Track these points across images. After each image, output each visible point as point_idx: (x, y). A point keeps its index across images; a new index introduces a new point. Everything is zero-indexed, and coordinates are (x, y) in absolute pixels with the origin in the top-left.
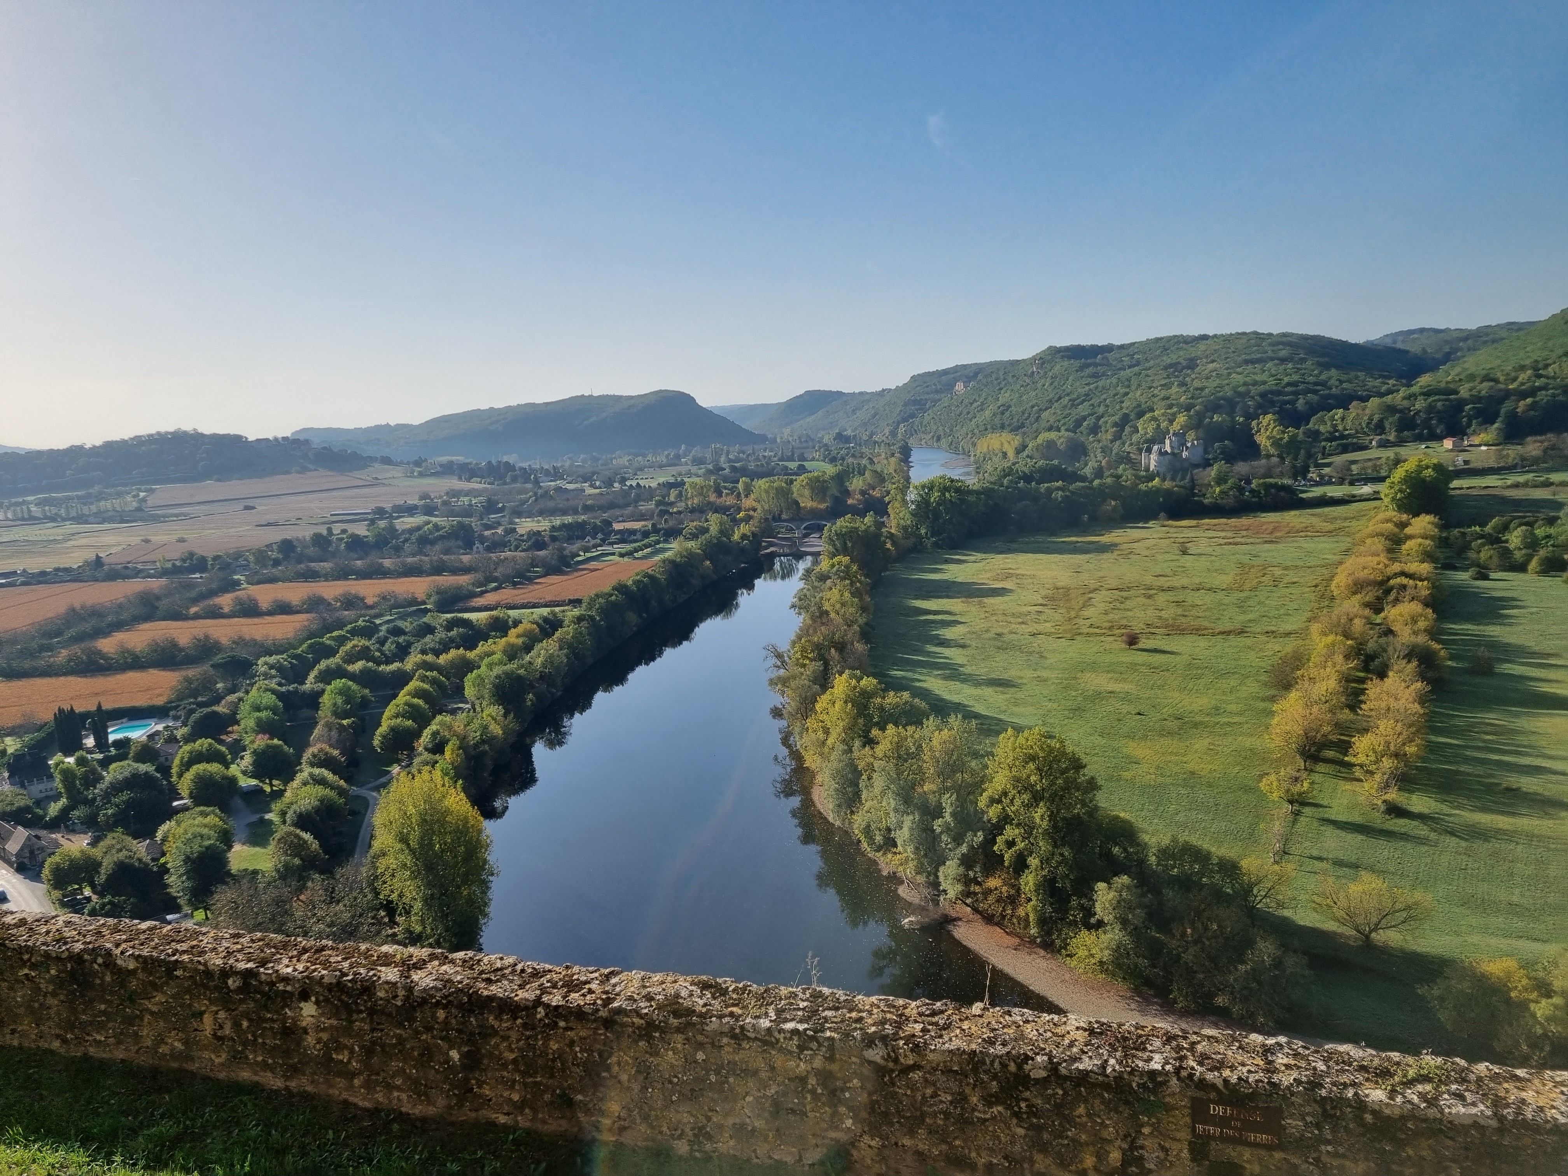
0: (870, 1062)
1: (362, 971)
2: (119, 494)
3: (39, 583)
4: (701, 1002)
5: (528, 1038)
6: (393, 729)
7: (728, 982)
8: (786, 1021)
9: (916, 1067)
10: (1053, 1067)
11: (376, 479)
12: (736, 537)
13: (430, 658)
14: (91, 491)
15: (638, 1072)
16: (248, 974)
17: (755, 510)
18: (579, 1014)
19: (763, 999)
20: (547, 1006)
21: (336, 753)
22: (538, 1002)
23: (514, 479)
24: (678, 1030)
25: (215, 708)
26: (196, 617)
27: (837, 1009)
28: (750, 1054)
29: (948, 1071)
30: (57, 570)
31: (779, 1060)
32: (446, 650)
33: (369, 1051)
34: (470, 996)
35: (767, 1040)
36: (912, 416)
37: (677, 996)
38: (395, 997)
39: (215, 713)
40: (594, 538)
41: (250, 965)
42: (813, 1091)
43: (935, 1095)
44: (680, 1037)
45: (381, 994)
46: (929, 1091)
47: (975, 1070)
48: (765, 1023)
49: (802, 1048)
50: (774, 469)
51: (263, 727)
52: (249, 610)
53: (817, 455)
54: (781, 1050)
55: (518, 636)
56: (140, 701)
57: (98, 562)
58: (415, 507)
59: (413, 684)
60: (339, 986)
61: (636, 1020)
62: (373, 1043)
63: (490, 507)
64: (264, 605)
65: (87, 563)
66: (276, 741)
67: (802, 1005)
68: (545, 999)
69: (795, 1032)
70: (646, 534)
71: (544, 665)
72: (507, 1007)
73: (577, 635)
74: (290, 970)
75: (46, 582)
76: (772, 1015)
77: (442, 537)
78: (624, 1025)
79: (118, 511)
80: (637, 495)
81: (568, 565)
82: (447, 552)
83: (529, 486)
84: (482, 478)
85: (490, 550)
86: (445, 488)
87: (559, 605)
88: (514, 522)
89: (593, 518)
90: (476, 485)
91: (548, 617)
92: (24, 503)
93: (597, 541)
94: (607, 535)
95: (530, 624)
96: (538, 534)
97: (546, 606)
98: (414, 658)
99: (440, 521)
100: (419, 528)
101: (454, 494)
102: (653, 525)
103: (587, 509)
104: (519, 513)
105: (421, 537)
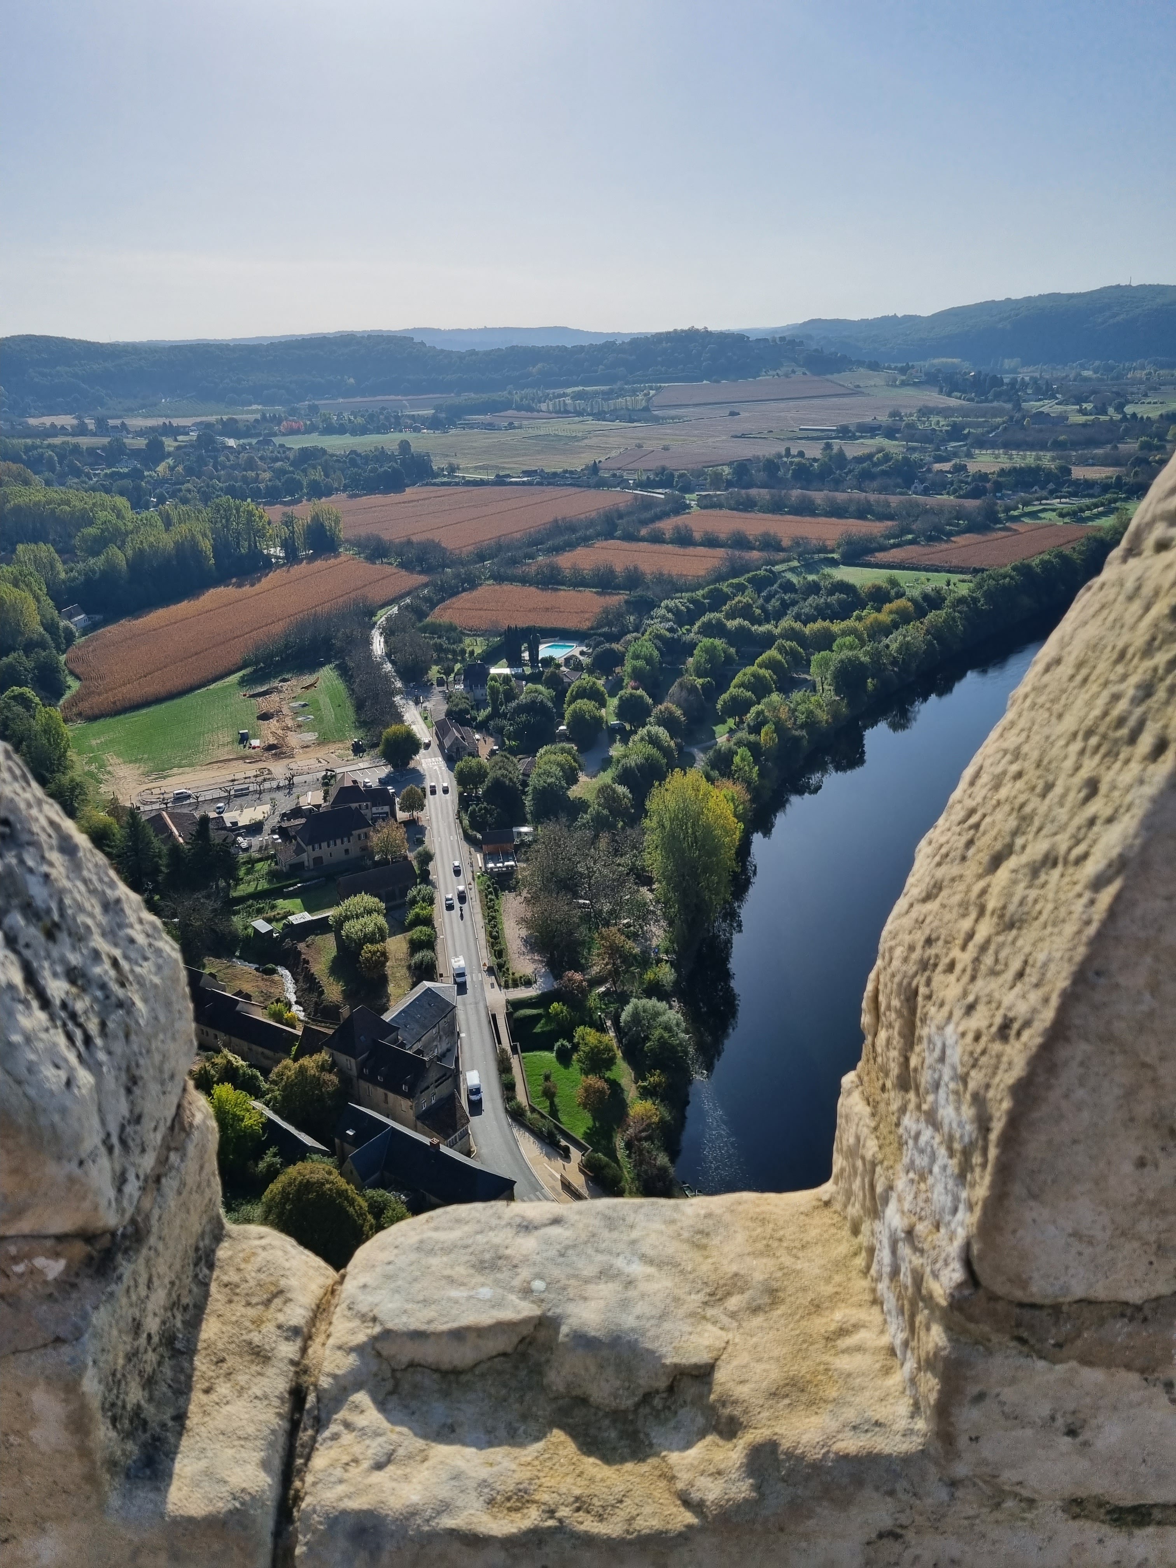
2: (634, 392)
3: (549, 484)
6: (734, 699)
11: (858, 386)
13: (798, 625)
14: (614, 386)
21: (678, 712)
23: (997, 396)
25: (615, 646)
26: (643, 539)
30: (566, 471)
32: (814, 620)
39: (612, 651)
40: (1044, 487)
51: (637, 675)
52: (684, 539)
55: (891, 612)
56: (571, 623)
57: (595, 468)
58: (879, 428)
59: (772, 653)
63: (956, 432)
64: (697, 536)
65: (587, 468)
66: (640, 692)
70: (1106, 487)
71: (899, 650)
73: (950, 622)
75: (553, 485)
77: (884, 473)
79: (628, 410)
80: (1127, 430)
81: (998, 521)
82: (882, 490)
83: (1009, 406)
84: (964, 391)
85: (926, 492)
86: (921, 404)
87: (961, 573)
88: (969, 455)
89: (1053, 459)
90: (953, 402)
91: (932, 594)
92: (565, 395)
93: (1045, 493)
94: (1060, 484)
95: (909, 600)
96: (983, 477)
97: (949, 571)
98: (787, 622)
99: (895, 447)
100: (870, 457)
101: (925, 412)
102: (1119, 478)
103: (1058, 445)
104: (982, 443)
105: (863, 469)
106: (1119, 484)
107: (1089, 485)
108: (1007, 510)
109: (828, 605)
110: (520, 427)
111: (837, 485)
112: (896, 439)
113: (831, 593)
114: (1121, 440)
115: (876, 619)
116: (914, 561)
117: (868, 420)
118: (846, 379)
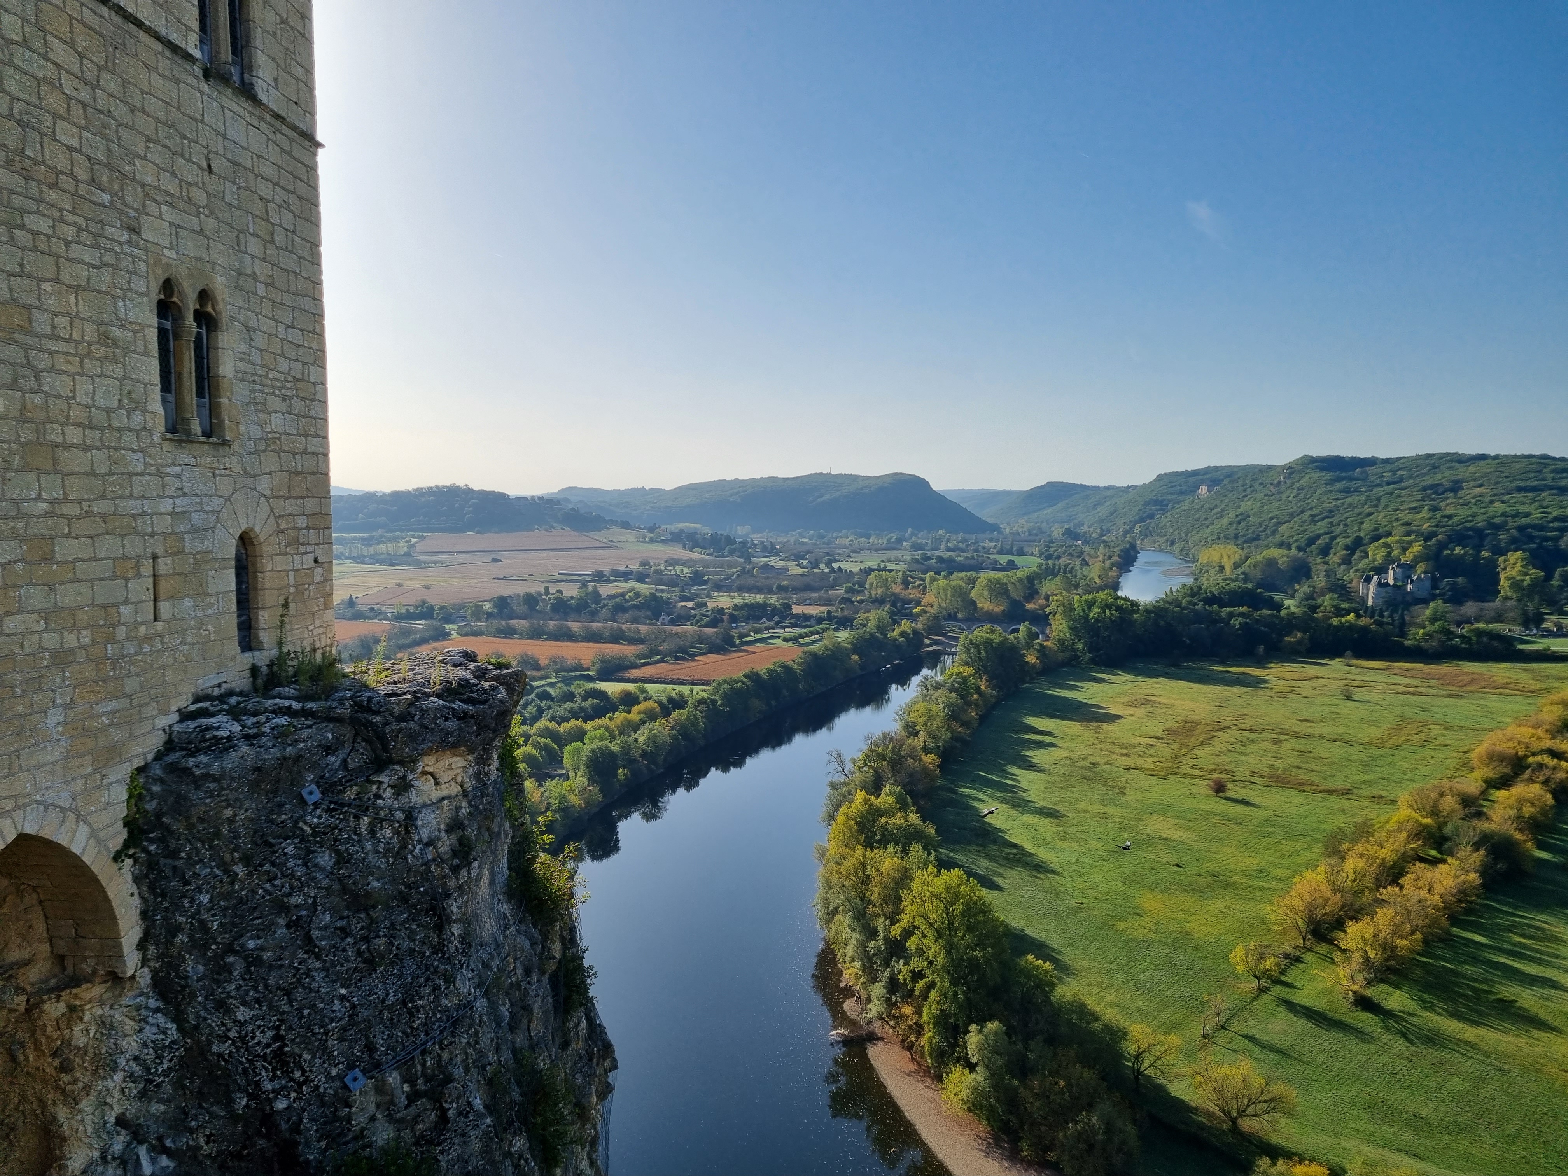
11: (613, 541)
13: (552, 725)
23: (732, 552)
32: (571, 719)
40: (770, 620)
55: (639, 713)
58: (632, 573)
63: (697, 579)
70: (819, 621)
71: (646, 743)
73: (691, 718)
77: (635, 607)
79: (389, 554)
80: (835, 579)
81: (733, 645)
82: (635, 621)
83: (741, 560)
84: (704, 548)
85: (673, 622)
86: (667, 556)
87: (703, 685)
88: (709, 596)
89: (779, 600)
90: (695, 555)
91: (676, 697)
93: (772, 623)
94: (783, 618)
95: (655, 701)
96: (721, 611)
97: (693, 684)
98: (541, 724)
99: (644, 589)
100: (623, 595)
101: (672, 562)
102: (829, 612)
103: (781, 589)
104: (719, 587)
105: (617, 604)
106: (830, 617)
107: (807, 617)
108: (741, 636)
109: (582, 709)
111: (593, 615)
112: (646, 583)
113: (585, 699)
114: (832, 586)
115: (626, 719)
116: (662, 676)
117: (622, 568)
118: (601, 536)
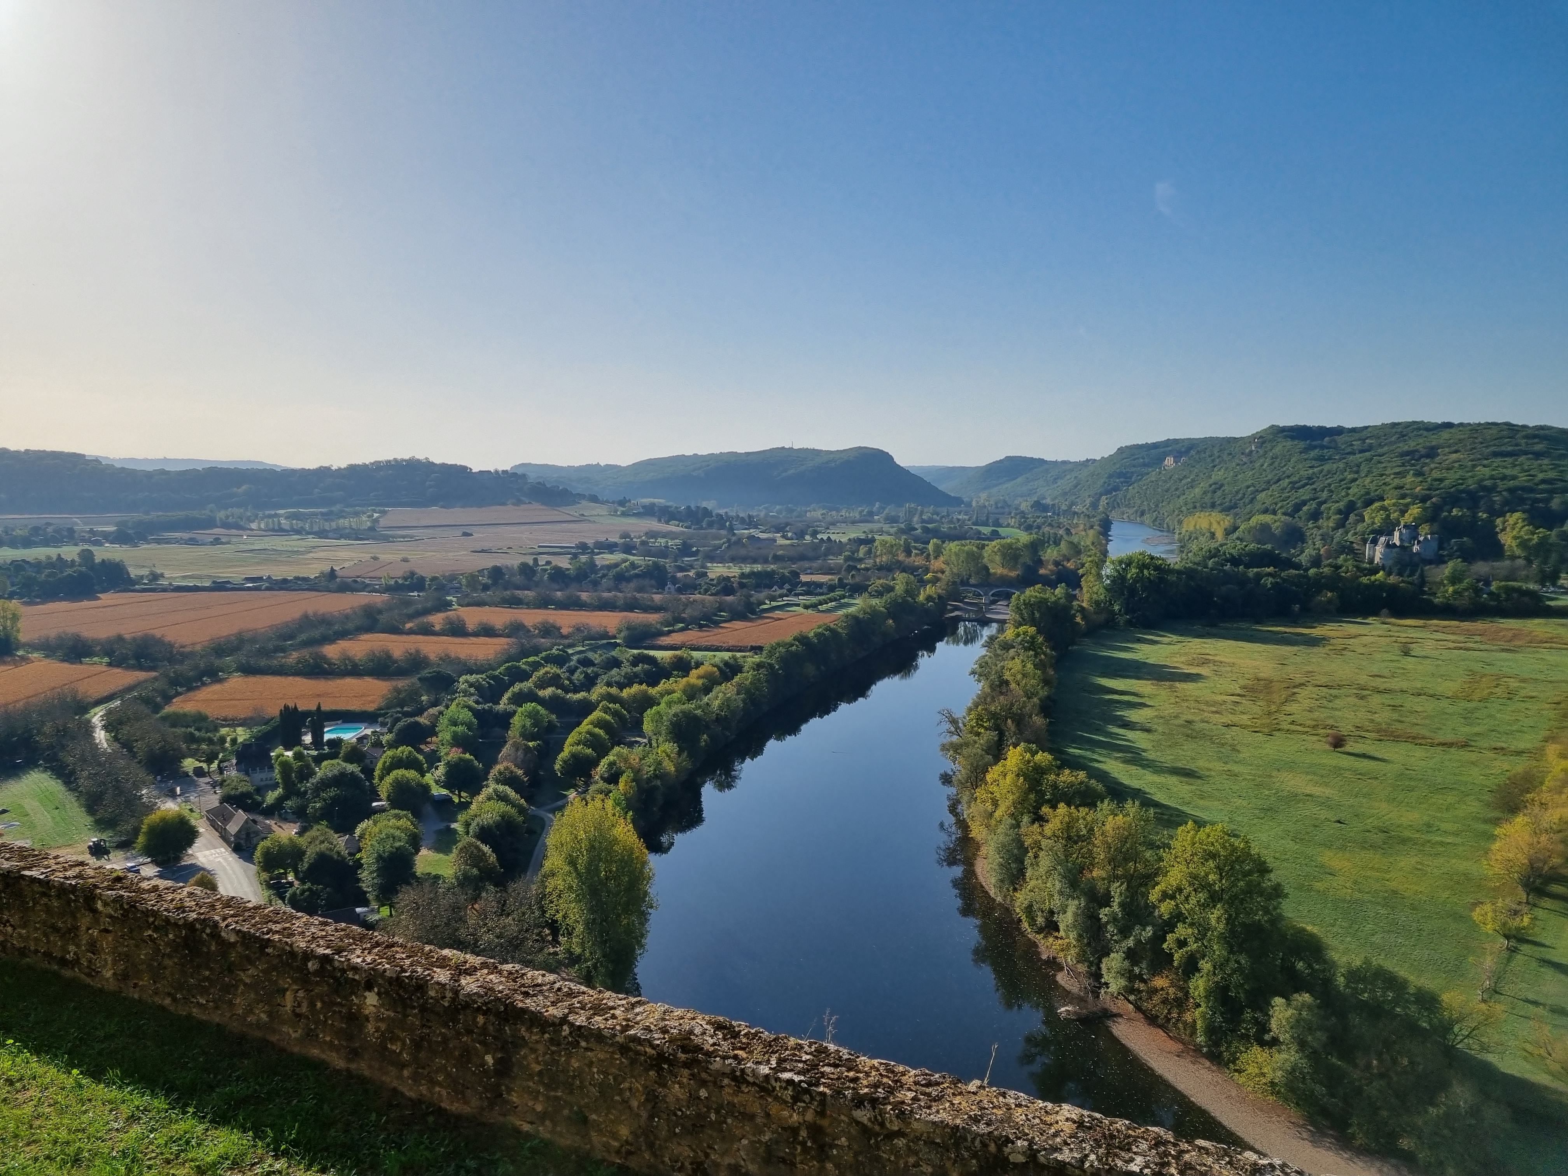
0: (858, 1123)
1: (419, 969)
2: (357, 514)
3: (281, 589)
4: (711, 1041)
5: (553, 1053)
6: (574, 756)
7: (742, 1026)
8: (785, 1070)
9: (900, 1134)
10: (1032, 1153)
11: (583, 515)
12: (921, 598)
13: (614, 690)
14: (333, 509)
15: (647, 1100)
16: (326, 959)
17: (943, 572)
18: (598, 1036)
19: (770, 1047)
20: (571, 1025)
21: (520, 772)
22: (564, 1020)
23: (710, 525)
24: (687, 1065)
25: (418, 719)
26: (411, 632)
27: (836, 1066)
28: (747, 1098)
29: (930, 1143)
30: (297, 578)
31: (774, 1108)
32: (630, 684)
33: (417, 1045)
34: (506, 1006)
35: (765, 1087)
36: (1116, 489)
37: (691, 1032)
38: (444, 997)
39: (417, 724)
40: (781, 588)
41: (328, 951)
42: (803, 1144)
43: (916, 1165)
44: (686, 1072)
45: (432, 993)
46: (912, 1160)
47: (957, 1145)
48: (764, 1070)
49: (796, 1099)
50: (967, 533)
51: (458, 741)
52: (457, 630)
53: (1012, 522)
54: (776, 1098)
55: (699, 677)
56: (354, 706)
57: (332, 574)
58: (615, 545)
59: (597, 714)
60: (397, 982)
61: (648, 1050)
62: (422, 1039)
63: (685, 549)
64: (471, 626)
65: (323, 574)
66: (467, 756)
67: (805, 1057)
68: (571, 1018)
69: (790, 1082)
70: (832, 588)
71: (721, 708)
72: (536, 1020)
73: (756, 682)
74: (359, 960)
75: (287, 590)
76: (774, 1063)
77: (637, 576)
78: (638, 1053)
79: (353, 529)
81: (753, 612)
83: (723, 532)
84: (680, 521)
85: (680, 591)
86: (645, 529)
87: (741, 651)
88: (706, 566)
89: (782, 568)
90: (674, 528)
91: (729, 662)
92: (276, 515)
93: (784, 592)
94: (795, 586)
95: (711, 666)
96: (727, 580)
98: (600, 689)
99: (637, 560)
100: (617, 565)
101: (653, 535)
103: (779, 558)
104: (711, 558)
105: (617, 573)
107: (818, 585)
108: (759, 604)
109: (636, 675)
110: (228, 543)
111: (597, 586)
112: (634, 554)
113: (634, 664)
114: (829, 556)
115: (688, 683)
116: (694, 644)
117: (601, 540)
